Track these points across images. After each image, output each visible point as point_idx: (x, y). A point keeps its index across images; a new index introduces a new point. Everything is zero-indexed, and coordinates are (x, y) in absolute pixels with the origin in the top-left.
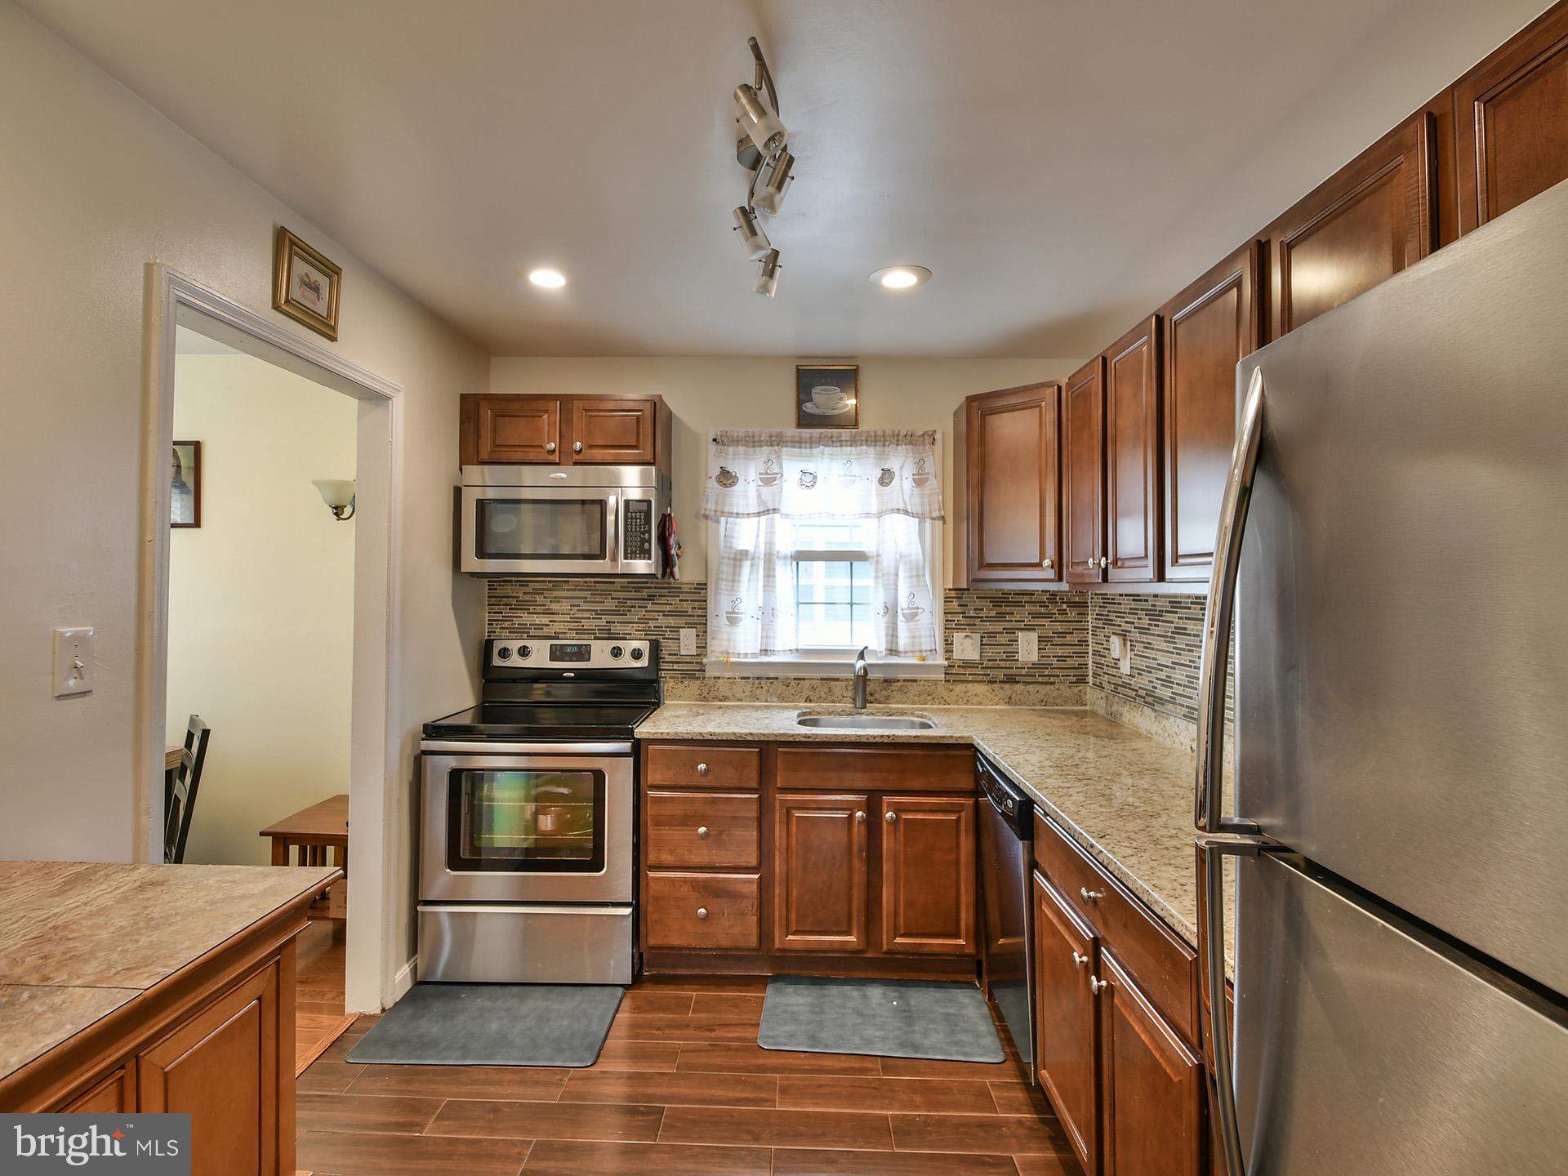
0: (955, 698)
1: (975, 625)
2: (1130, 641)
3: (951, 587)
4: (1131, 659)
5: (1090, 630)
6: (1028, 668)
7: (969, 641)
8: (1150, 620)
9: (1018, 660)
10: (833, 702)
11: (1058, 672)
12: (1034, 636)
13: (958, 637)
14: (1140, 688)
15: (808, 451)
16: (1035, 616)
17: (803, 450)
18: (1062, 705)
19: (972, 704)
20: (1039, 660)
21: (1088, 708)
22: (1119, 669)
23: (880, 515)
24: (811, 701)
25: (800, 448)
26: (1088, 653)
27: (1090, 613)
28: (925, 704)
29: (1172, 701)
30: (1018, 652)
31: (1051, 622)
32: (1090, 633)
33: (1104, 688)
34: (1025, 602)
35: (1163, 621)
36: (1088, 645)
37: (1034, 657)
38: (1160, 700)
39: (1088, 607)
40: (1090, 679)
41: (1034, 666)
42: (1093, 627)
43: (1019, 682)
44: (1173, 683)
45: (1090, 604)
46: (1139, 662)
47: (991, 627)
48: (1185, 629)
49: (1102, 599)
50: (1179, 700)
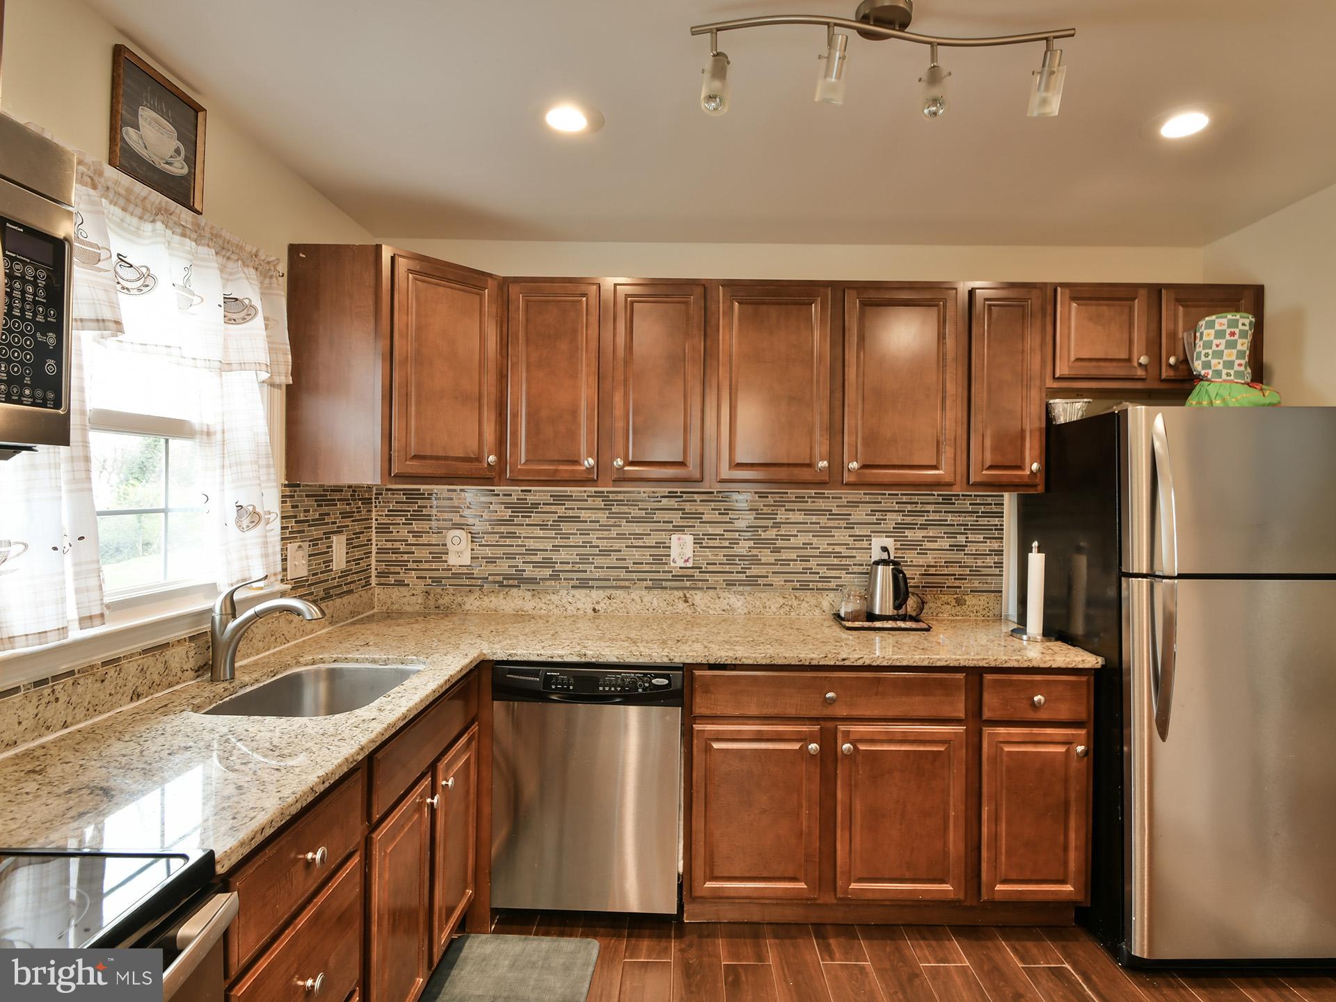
0: (293, 631)
1: (303, 531)
2: (470, 532)
3: (287, 482)
4: (472, 550)
5: (374, 528)
6: (339, 577)
7: (300, 553)
8: (512, 512)
9: (332, 570)
10: (170, 685)
11: (356, 577)
12: (343, 538)
13: (292, 547)
14: (489, 575)
15: (135, 221)
16: (345, 515)
17: (128, 217)
18: (362, 613)
19: (307, 635)
20: (347, 567)
21: (375, 610)
22: (446, 561)
23: (225, 366)
24: (139, 696)
25: (124, 209)
26: (371, 552)
27: (374, 509)
28: (268, 650)
29: (555, 577)
30: (332, 561)
31: (353, 521)
32: (374, 531)
33: (408, 585)
34: (339, 500)
35: (536, 512)
36: (371, 544)
37: (343, 566)
38: (533, 581)
39: (372, 503)
40: (374, 581)
41: (345, 573)
42: (378, 524)
43: (332, 596)
44: (557, 563)
45: (374, 500)
46: (488, 552)
47: (316, 532)
48: (579, 517)
49: (404, 494)
50: (562, 576)
